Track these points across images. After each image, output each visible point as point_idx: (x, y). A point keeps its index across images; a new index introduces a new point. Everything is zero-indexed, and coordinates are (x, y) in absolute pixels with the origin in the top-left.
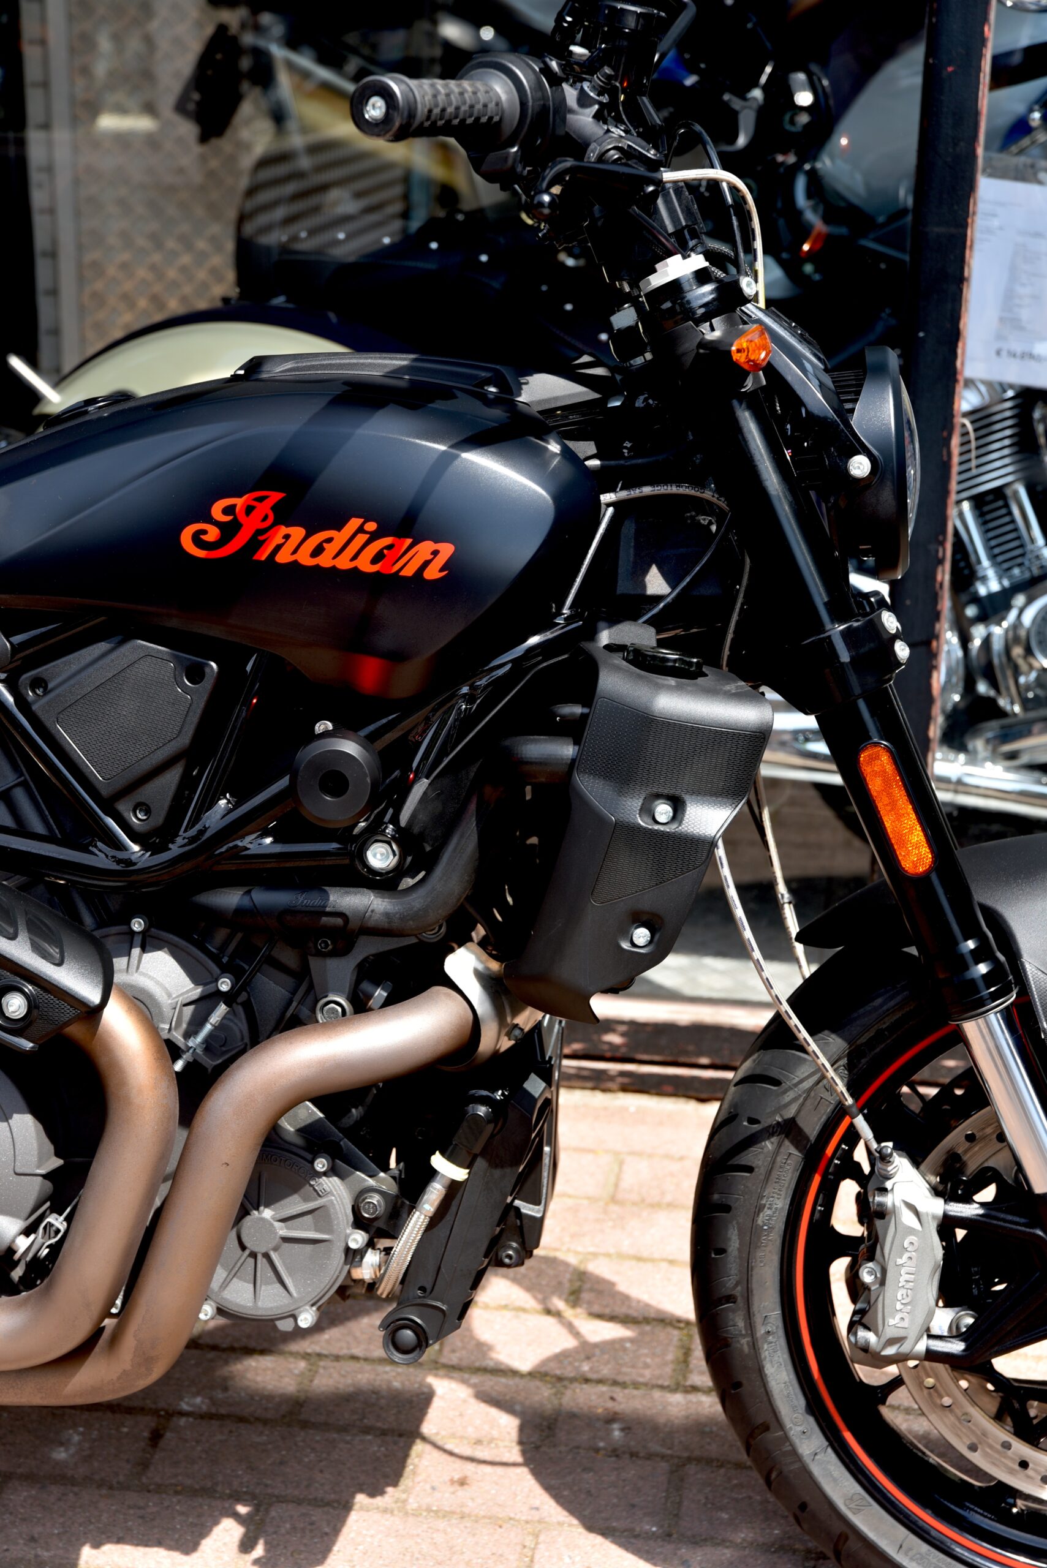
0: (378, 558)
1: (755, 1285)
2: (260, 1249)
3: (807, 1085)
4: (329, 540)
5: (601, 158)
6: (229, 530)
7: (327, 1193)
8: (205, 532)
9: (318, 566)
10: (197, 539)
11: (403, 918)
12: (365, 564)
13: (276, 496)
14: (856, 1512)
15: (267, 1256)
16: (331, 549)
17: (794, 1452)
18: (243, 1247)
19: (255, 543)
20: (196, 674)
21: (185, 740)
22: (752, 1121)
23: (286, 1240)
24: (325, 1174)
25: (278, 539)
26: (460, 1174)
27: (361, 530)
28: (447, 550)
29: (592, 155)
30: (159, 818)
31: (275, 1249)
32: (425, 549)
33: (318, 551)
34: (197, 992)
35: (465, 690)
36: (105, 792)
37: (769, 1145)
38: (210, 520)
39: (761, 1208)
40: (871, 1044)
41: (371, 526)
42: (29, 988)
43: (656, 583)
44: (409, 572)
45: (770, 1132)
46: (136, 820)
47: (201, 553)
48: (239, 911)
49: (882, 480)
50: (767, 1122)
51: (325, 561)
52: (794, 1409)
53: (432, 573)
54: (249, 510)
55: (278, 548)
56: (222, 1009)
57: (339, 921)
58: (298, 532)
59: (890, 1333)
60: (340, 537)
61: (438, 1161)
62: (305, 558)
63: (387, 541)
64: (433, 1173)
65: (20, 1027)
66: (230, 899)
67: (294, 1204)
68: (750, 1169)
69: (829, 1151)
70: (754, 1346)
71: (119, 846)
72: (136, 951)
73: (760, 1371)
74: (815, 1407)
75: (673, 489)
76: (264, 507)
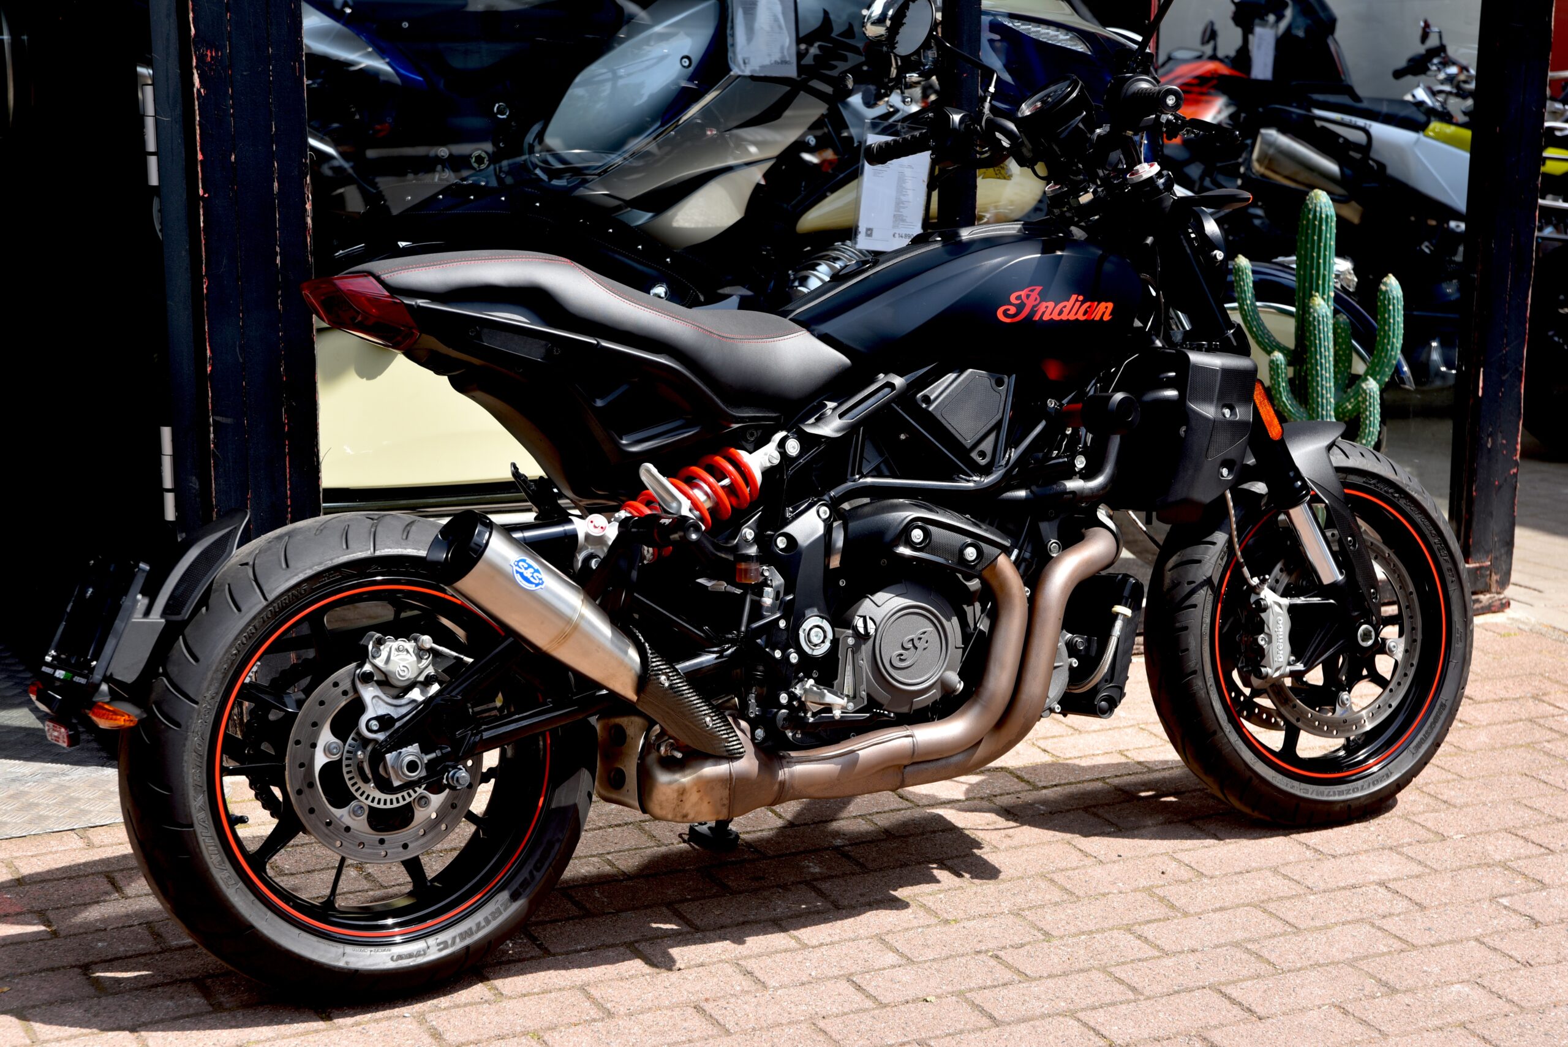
0: (1085, 313)
3: (1214, 559)
4: (1065, 307)
6: (1019, 308)
8: (1009, 310)
9: (1061, 320)
10: (1005, 313)
11: (1098, 490)
12: (1081, 317)
13: (1039, 289)
16: (1066, 311)
19: (1032, 312)
20: (1000, 383)
21: (1000, 415)
22: (1190, 583)
25: (1043, 309)
26: (1128, 613)
27: (1077, 300)
28: (1111, 306)
30: (988, 458)
32: (1102, 306)
33: (1060, 313)
36: (968, 447)
38: (1011, 304)
41: (1081, 298)
44: (1097, 318)
45: (1201, 585)
46: (978, 460)
47: (1008, 320)
50: (1198, 582)
51: (1064, 317)
53: (1106, 318)
54: (1028, 296)
55: (1044, 313)
56: (1015, 552)
57: (1071, 496)
58: (1051, 304)
59: (1276, 665)
60: (1069, 304)
61: (1118, 609)
62: (1055, 317)
63: (1088, 304)
64: (1116, 615)
66: (1022, 495)
68: (1195, 606)
71: (967, 475)
76: (1035, 294)
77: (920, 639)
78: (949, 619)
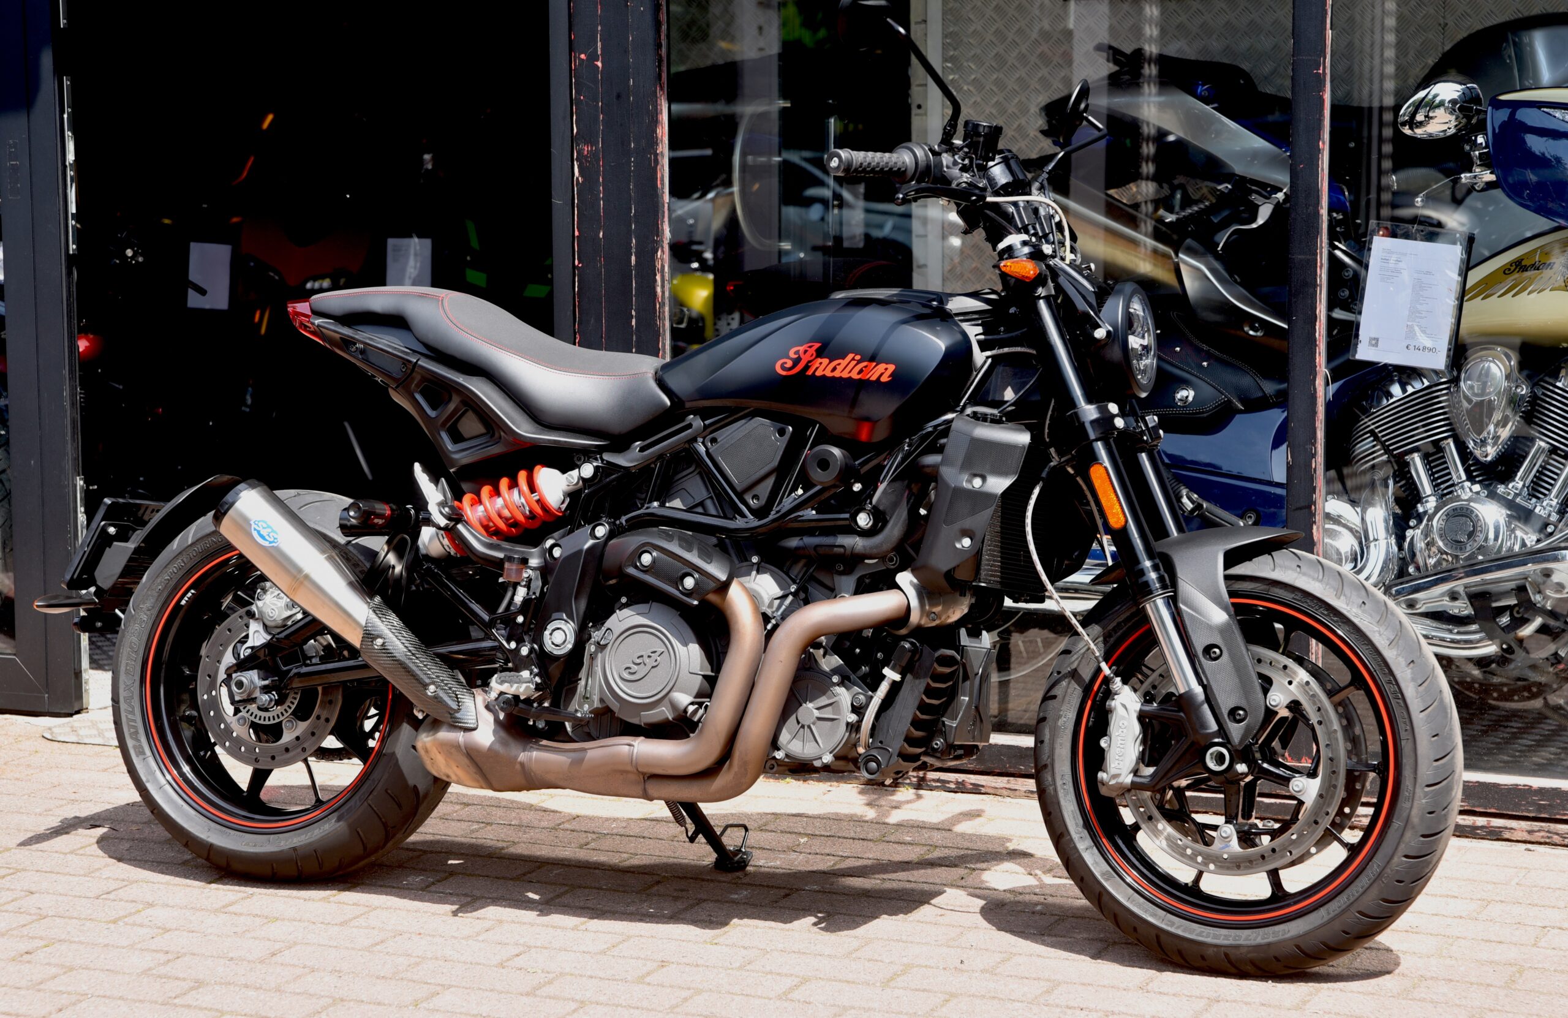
0: (860, 372)
1: (1056, 757)
2: (806, 723)
3: (1082, 651)
4: (839, 364)
5: (958, 185)
6: (796, 362)
7: (839, 695)
8: (786, 363)
9: (834, 377)
10: (783, 368)
11: (871, 548)
12: (855, 375)
13: (817, 345)
14: (1107, 880)
15: (809, 727)
16: (840, 368)
17: (1075, 848)
18: (798, 722)
19: (807, 367)
20: (782, 432)
21: (775, 463)
22: (1059, 673)
23: (819, 719)
24: (838, 685)
25: (817, 365)
26: (897, 677)
27: (853, 359)
28: (891, 368)
29: (954, 186)
30: (763, 501)
31: (814, 724)
32: (882, 367)
33: (834, 369)
34: (780, 593)
35: (907, 440)
36: (739, 489)
37: (1064, 683)
38: (788, 357)
39: (1060, 717)
40: (1115, 630)
41: (858, 357)
42: (696, 576)
43: (1009, 395)
44: (874, 378)
45: (1065, 677)
46: (753, 503)
47: (784, 373)
48: (797, 549)
49: (1113, 341)
50: (1064, 671)
51: (837, 374)
52: (1077, 825)
53: (885, 379)
54: (805, 352)
55: (817, 368)
56: (790, 598)
57: (842, 550)
58: (825, 361)
59: (1113, 771)
60: (844, 362)
61: (886, 671)
62: (828, 373)
63: (865, 364)
64: (884, 677)
65: (689, 593)
66: (794, 542)
67: (823, 701)
69: (1096, 688)
70: (1055, 790)
71: (743, 516)
72: (754, 573)
73: (1058, 803)
74: (1087, 825)
75: (1019, 349)
76: (812, 351)
77: (649, 657)
78: (685, 644)
